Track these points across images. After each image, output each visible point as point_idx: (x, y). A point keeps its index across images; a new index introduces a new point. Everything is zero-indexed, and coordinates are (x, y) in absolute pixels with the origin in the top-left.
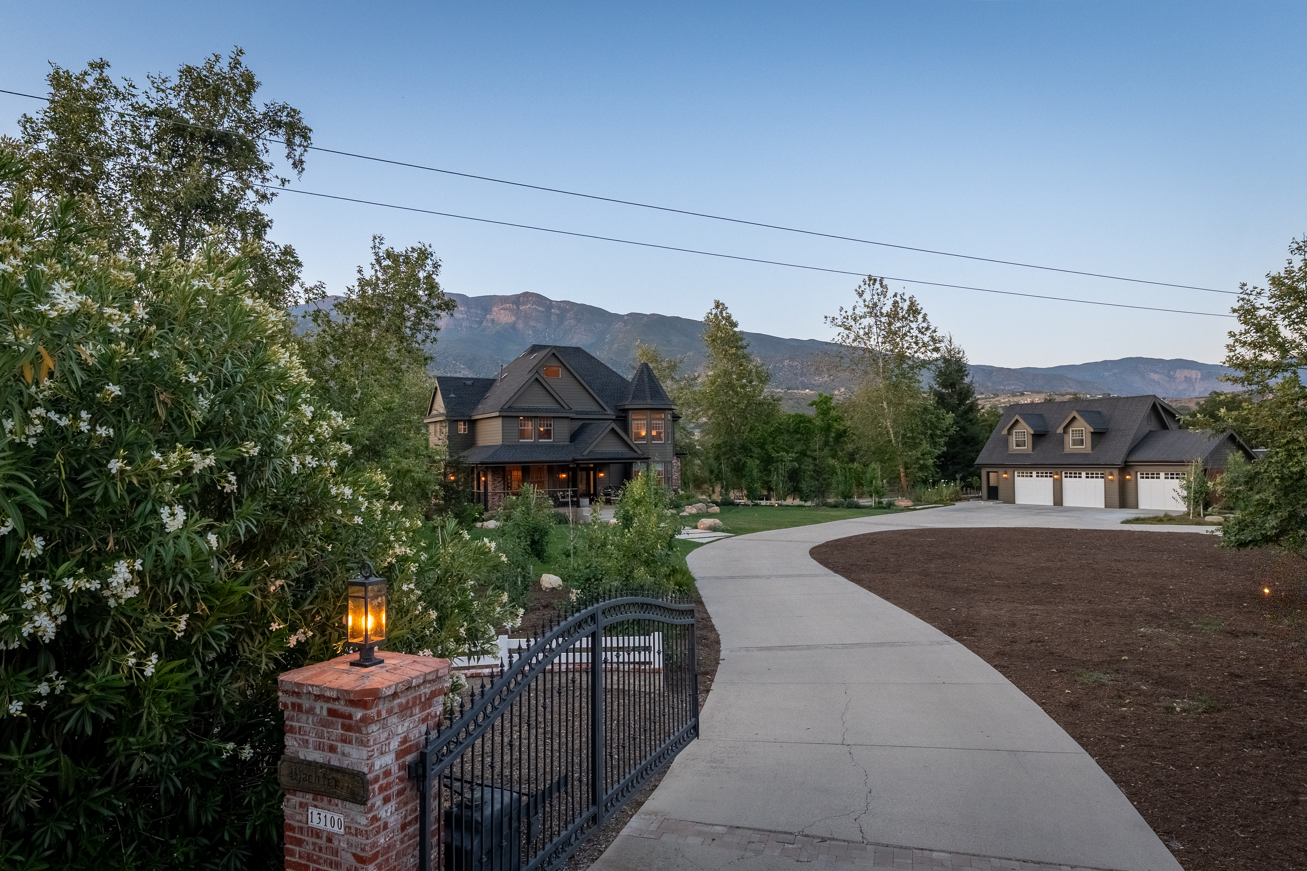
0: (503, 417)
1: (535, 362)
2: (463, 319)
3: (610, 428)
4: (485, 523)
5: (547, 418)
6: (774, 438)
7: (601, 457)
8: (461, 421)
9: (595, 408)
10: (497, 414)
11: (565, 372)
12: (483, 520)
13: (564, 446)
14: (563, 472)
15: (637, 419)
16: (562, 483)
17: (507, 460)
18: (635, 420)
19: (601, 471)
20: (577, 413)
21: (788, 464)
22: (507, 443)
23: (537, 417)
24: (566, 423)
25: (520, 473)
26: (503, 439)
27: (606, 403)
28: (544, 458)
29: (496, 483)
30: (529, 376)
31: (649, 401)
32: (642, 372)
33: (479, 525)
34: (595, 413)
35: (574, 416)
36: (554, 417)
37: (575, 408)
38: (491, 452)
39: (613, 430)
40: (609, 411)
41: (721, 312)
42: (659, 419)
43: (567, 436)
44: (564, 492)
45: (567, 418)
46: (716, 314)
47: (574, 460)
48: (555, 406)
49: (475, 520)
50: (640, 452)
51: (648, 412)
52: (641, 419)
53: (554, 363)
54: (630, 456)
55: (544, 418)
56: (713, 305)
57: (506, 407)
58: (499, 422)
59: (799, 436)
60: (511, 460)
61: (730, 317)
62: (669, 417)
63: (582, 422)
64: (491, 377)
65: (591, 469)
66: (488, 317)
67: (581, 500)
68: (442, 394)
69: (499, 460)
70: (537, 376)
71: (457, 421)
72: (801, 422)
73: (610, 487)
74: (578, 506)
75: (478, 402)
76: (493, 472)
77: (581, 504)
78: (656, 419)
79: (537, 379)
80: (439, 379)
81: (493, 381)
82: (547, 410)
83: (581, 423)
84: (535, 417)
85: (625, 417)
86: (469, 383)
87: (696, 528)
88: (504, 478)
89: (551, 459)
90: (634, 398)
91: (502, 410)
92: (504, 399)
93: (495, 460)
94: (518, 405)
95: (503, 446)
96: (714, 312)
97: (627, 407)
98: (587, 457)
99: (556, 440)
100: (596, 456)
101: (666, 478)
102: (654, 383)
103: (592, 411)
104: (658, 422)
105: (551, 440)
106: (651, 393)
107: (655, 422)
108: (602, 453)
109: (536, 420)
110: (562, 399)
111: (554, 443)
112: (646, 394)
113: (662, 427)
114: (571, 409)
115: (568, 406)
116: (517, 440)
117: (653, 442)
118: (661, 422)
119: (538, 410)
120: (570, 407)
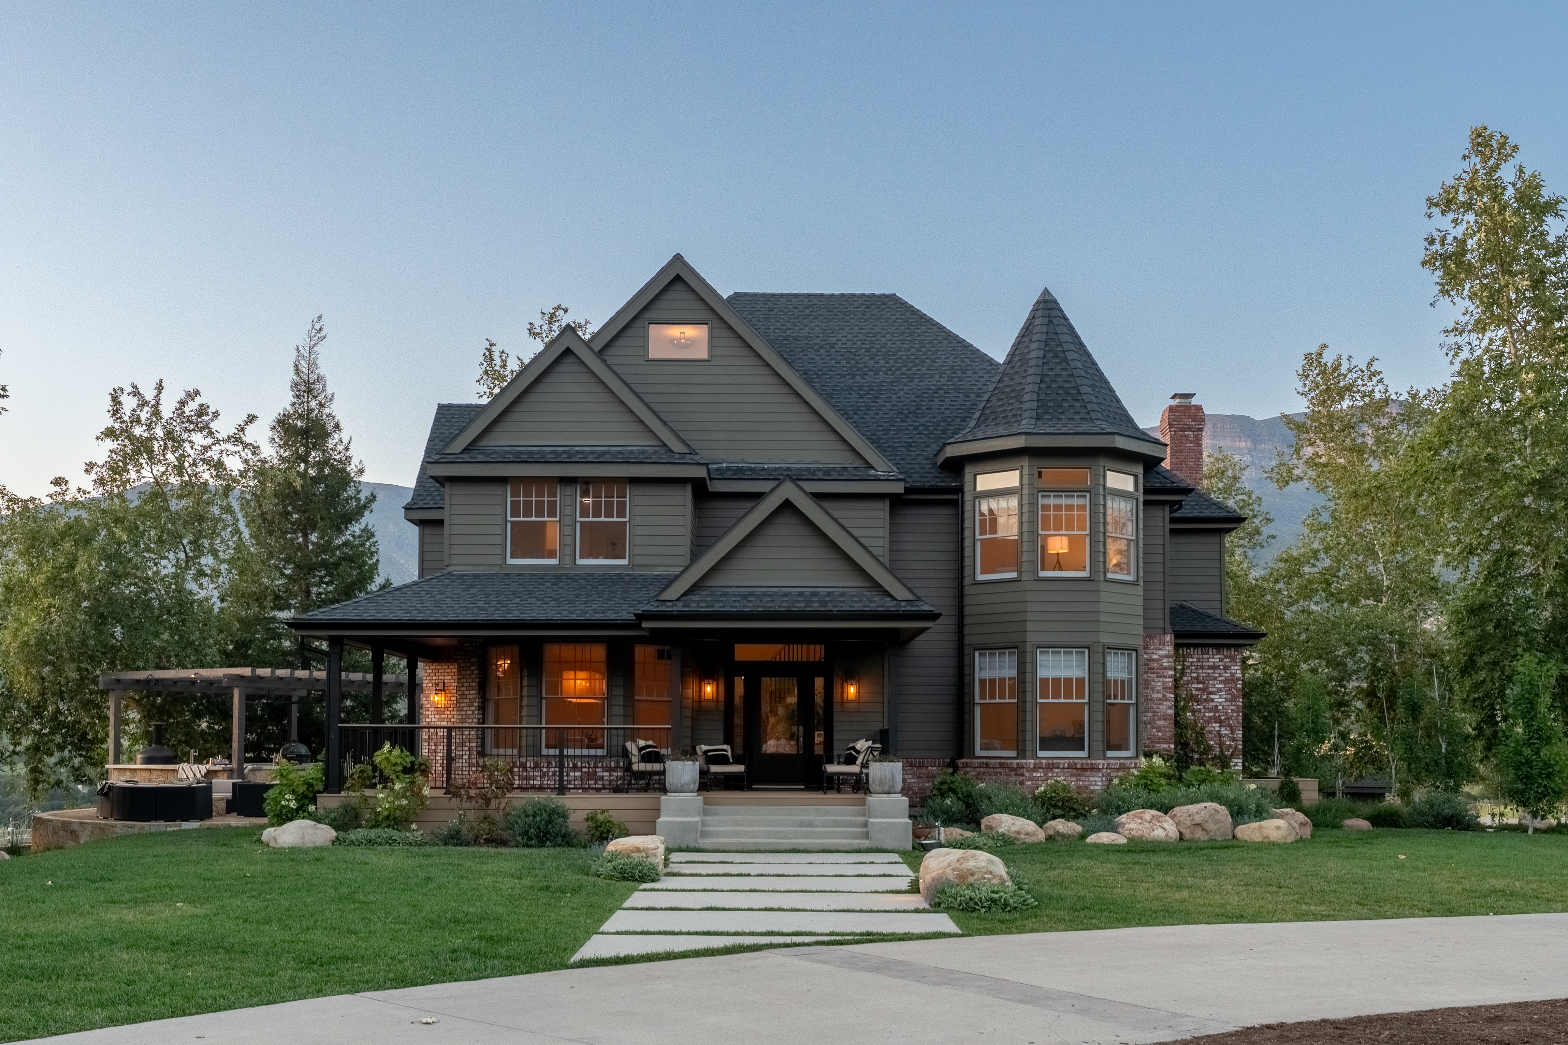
0: (451, 481)
3: (775, 501)
5: (609, 483)
9: (827, 456)
11: (725, 340)
14: (706, 676)
15: (993, 494)
18: (983, 496)
19: (849, 676)
22: (461, 571)
23: (571, 481)
24: (676, 501)
26: (450, 554)
31: (1027, 425)
35: (702, 476)
36: (632, 482)
40: (883, 467)
42: (1071, 491)
45: (683, 481)
48: (633, 441)
50: (900, 594)
52: (1003, 494)
53: (684, 310)
55: (598, 484)
67: (668, 765)
78: (1057, 491)
79: (569, 352)
84: (565, 480)
85: (959, 490)
91: (439, 458)
94: (504, 441)
98: (679, 607)
99: (638, 561)
100: (718, 605)
101: (1099, 707)
102: (1064, 365)
103: (819, 470)
104: (1064, 501)
105: (624, 562)
106: (1042, 396)
107: (1052, 501)
108: (744, 597)
109: (568, 491)
110: (659, 417)
111: (632, 569)
112: (1021, 402)
113: (1081, 519)
114: (693, 452)
115: (683, 441)
116: (498, 560)
117: (1042, 574)
118: (1075, 501)
119: (570, 457)
120: (688, 446)
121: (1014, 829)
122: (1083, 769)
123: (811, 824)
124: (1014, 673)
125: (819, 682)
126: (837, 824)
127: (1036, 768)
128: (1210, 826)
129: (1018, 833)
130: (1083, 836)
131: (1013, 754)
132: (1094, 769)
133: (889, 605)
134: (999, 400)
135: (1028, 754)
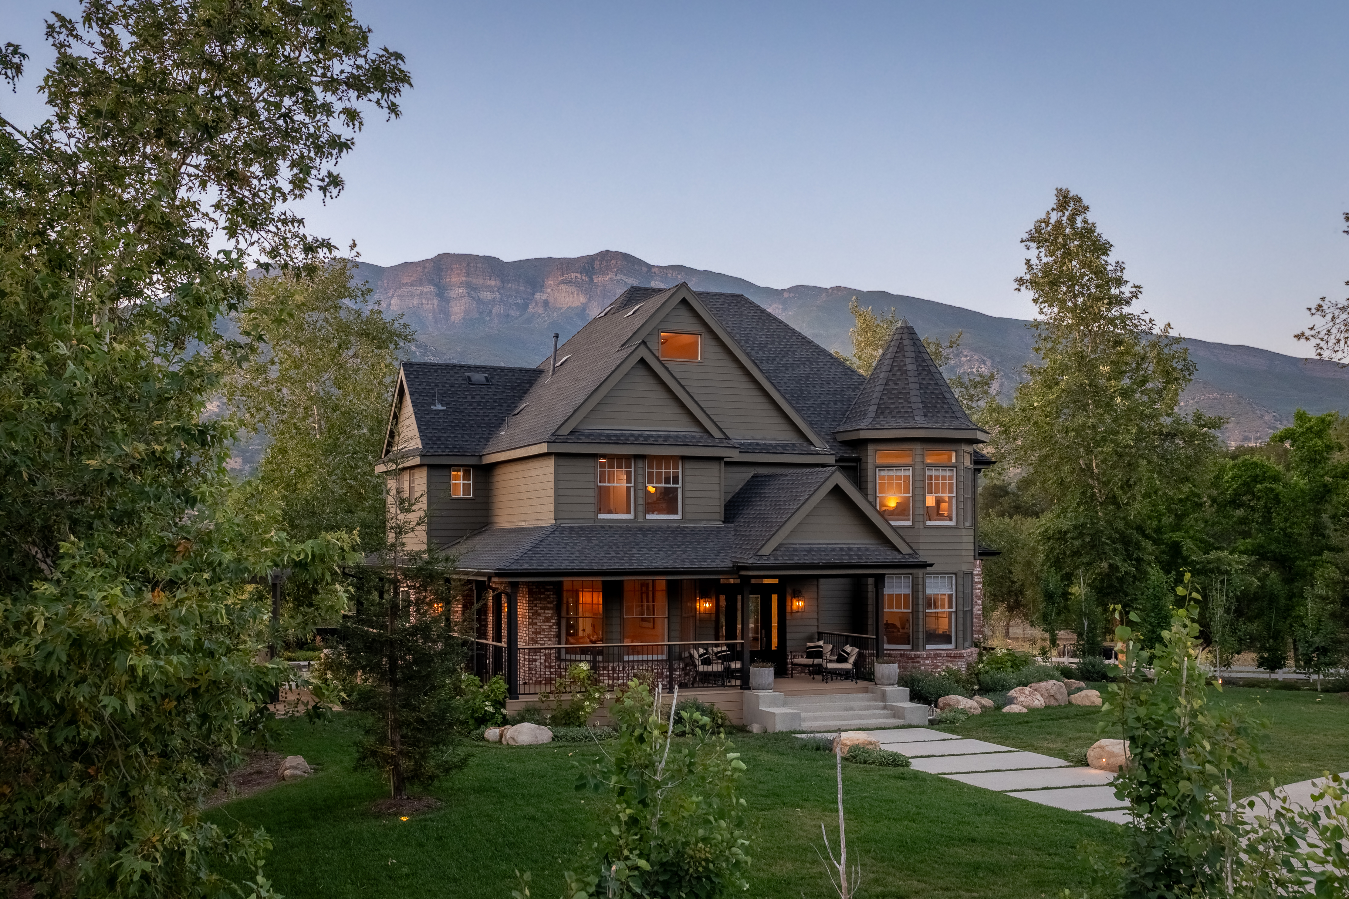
0: (559, 455)
1: (638, 323)
2: (494, 301)
3: (829, 486)
4: (510, 731)
5: (667, 459)
6: (1179, 518)
7: (808, 560)
8: (457, 467)
9: (785, 436)
10: (543, 448)
11: (714, 348)
12: (505, 721)
13: (709, 532)
14: (705, 596)
15: (890, 467)
16: (701, 622)
17: (565, 565)
18: (882, 467)
19: (797, 595)
20: (744, 448)
21: (1236, 581)
22: (567, 523)
23: (642, 457)
24: (713, 472)
25: (598, 598)
26: (557, 511)
27: (811, 424)
28: (659, 563)
29: (539, 620)
30: (624, 354)
31: (920, 420)
32: (900, 348)
33: (492, 733)
34: (784, 450)
35: (735, 456)
36: (684, 458)
37: (738, 435)
38: (527, 544)
39: (837, 491)
40: (819, 445)
41: (1072, 220)
42: (943, 467)
43: (718, 509)
44: (705, 647)
45: (719, 459)
46: (1059, 222)
47: (738, 569)
48: (686, 429)
49: (484, 720)
50: (905, 549)
51: (918, 447)
52: (898, 467)
53: (685, 321)
54: (881, 559)
55: (660, 459)
56: (1052, 201)
57: (565, 431)
58: (548, 468)
59: (1240, 513)
60: (576, 566)
61: (1091, 231)
62: (968, 462)
63: (752, 472)
64: (533, 366)
65: (771, 589)
66: (537, 296)
67: (753, 670)
68: (414, 404)
69: (546, 566)
70: (643, 353)
71: (448, 467)
72: (1255, 479)
73: (820, 636)
74: (746, 686)
75: (499, 423)
76: (531, 593)
77: (753, 681)
78: (936, 466)
79: (642, 361)
80: (408, 366)
81: (537, 373)
82: (667, 441)
83: (748, 473)
84: (637, 457)
85: (858, 460)
86: (479, 377)
87: (1083, 762)
88: (558, 610)
89: (678, 565)
90: (880, 412)
91: (555, 439)
92: (562, 411)
93: (535, 566)
94: (597, 426)
95: (557, 530)
96: (1054, 217)
97: (863, 435)
98: (772, 561)
99: (689, 516)
100: (796, 558)
101: (960, 614)
102: (930, 377)
103: (778, 445)
104: (940, 473)
105: (678, 517)
106: (924, 399)
107: (933, 473)
108: (810, 551)
109: (640, 464)
110: (705, 412)
111: (685, 523)
112: (910, 403)
113: (951, 485)
114: (727, 438)
115: (721, 430)
116: (592, 516)
117: (929, 523)
118: (948, 473)
119: (645, 439)
120: (724, 433)
121: (968, 706)
122: (954, 657)
123: (852, 709)
124: (908, 591)
125: (775, 597)
126: (868, 708)
127: (928, 657)
128: (1059, 697)
129: (970, 708)
130: (998, 708)
131: (908, 647)
132: (961, 656)
133: (897, 558)
134: (890, 398)
135: (921, 647)
